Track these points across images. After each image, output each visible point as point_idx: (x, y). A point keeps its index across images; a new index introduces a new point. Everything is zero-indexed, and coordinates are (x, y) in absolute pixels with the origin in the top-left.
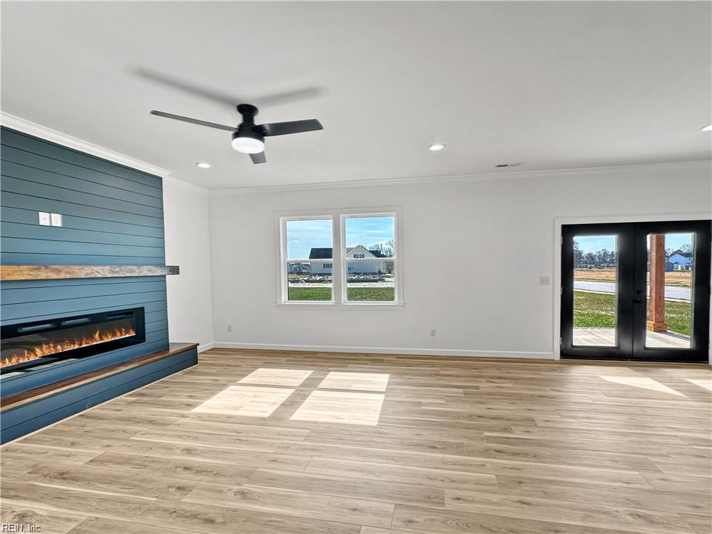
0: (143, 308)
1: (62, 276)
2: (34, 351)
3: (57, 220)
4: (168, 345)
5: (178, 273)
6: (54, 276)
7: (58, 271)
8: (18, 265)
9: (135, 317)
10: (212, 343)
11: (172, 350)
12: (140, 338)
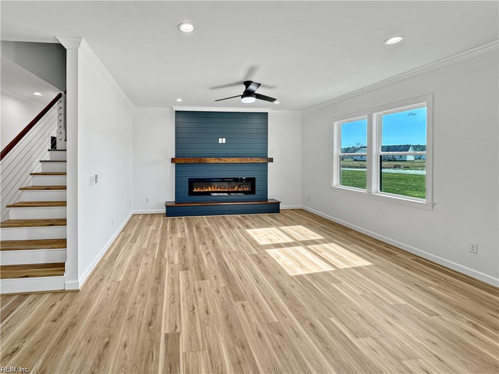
0: (255, 178)
1: (223, 162)
2: (208, 188)
3: (224, 141)
4: (267, 199)
5: (272, 162)
6: (220, 162)
7: (221, 160)
8: (211, 158)
9: (251, 181)
10: (301, 205)
11: (269, 201)
12: (252, 192)
